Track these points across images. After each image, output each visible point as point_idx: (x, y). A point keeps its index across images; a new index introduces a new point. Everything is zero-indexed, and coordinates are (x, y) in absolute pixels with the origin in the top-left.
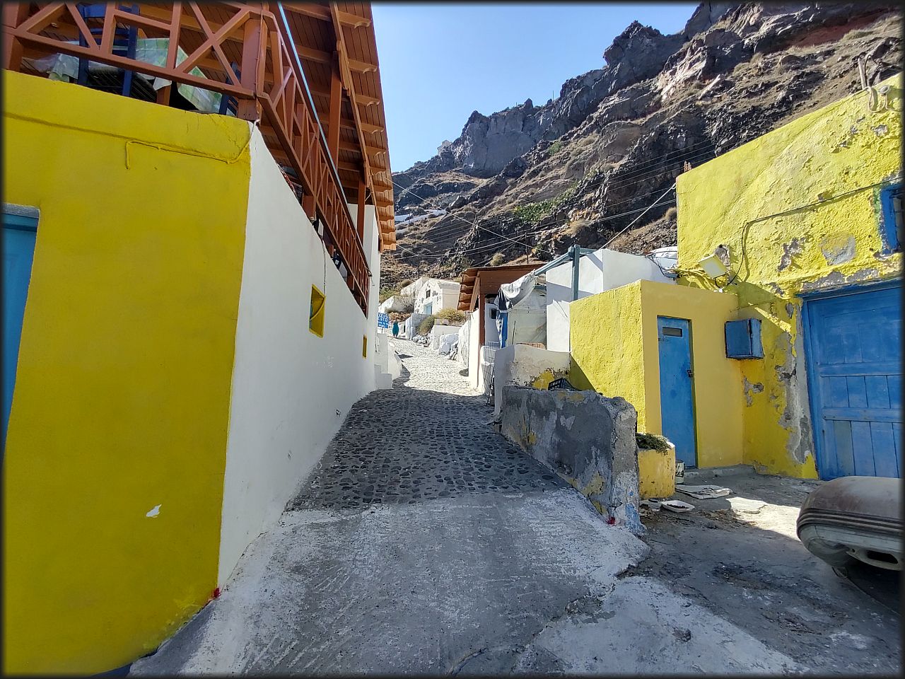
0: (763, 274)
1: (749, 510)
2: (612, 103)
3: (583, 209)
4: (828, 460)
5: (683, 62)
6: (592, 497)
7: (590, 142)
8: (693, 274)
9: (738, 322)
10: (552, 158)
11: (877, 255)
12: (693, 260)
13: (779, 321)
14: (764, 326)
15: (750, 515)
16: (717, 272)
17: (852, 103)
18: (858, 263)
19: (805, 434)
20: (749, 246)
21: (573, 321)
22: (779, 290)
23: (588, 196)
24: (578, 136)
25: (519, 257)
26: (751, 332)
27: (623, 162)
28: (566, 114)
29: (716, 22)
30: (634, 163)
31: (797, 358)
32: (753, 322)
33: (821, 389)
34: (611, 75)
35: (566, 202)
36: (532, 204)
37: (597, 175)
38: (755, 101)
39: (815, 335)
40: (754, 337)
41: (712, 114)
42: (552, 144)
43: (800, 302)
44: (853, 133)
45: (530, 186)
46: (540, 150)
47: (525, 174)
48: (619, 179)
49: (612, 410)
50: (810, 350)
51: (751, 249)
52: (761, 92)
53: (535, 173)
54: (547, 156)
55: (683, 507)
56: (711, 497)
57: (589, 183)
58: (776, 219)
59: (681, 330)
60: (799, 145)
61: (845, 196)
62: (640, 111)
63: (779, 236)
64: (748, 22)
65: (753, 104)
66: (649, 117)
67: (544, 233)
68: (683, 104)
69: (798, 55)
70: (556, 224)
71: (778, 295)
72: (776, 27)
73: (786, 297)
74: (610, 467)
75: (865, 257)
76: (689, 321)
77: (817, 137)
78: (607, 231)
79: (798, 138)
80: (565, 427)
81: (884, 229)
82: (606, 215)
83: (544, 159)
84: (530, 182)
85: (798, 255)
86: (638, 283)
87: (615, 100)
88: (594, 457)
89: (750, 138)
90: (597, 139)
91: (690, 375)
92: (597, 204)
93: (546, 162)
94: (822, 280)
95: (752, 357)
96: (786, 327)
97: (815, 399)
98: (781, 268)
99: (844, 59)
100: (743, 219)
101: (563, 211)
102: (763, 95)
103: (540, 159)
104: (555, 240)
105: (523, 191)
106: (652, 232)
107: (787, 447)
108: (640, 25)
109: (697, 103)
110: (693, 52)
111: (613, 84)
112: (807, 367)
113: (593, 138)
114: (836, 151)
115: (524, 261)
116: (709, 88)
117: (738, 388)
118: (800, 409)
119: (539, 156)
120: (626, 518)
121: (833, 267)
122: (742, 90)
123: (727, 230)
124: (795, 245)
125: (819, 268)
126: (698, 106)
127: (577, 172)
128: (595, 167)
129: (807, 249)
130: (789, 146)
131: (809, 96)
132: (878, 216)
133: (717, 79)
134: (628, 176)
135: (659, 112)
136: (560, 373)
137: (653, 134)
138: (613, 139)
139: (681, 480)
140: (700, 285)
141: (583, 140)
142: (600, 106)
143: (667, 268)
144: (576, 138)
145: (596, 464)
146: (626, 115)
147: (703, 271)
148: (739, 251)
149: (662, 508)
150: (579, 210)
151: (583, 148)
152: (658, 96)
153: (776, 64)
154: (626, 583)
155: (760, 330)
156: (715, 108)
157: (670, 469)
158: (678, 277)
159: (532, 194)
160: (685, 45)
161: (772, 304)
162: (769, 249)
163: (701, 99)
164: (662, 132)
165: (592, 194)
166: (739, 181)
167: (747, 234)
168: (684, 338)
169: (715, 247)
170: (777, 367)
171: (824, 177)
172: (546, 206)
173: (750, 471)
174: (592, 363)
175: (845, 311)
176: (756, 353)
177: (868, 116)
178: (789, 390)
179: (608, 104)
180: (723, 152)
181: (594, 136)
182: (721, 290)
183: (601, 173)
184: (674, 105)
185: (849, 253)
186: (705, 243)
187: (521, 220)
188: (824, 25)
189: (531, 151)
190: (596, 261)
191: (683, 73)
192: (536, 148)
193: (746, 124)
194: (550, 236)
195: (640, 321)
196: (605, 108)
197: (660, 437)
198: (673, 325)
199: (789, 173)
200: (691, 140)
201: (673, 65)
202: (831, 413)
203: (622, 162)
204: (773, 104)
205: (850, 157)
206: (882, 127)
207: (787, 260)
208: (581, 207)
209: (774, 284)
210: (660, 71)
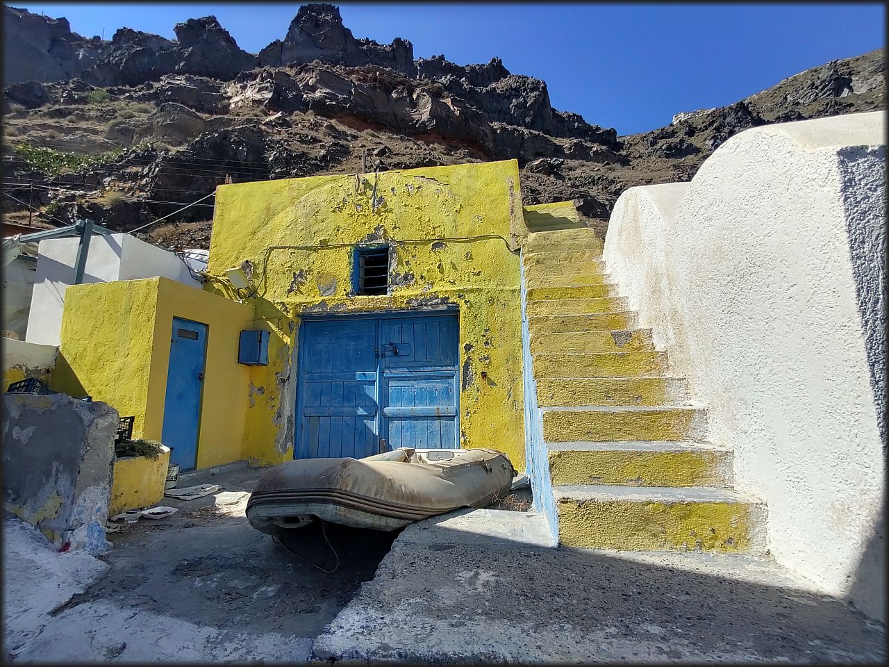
0: (277, 294)
1: (230, 502)
2: (178, 82)
3: (125, 182)
4: (302, 448)
5: (254, 83)
6: (42, 525)
7: (145, 111)
8: (220, 281)
9: (252, 331)
10: (90, 106)
11: (347, 294)
12: (220, 269)
13: (283, 335)
14: (272, 339)
15: (229, 506)
16: (241, 284)
17: (346, 181)
18: (336, 298)
19: (289, 429)
20: (269, 267)
21: (68, 309)
22: (286, 309)
23: (134, 169)
24: (131, 98)
25: (15, 211)
26: (260, 342)
27: (182, 148)
28: (118, 64)
29: (285, 65)
30: (193, 155)
31: (291, 368)
32: (263, 333)
33: (305, 392)
34: (180, 54)
35: (103, 166)
36: (50, 150)
37: (148, 150)
38: (304, 148)
39: (306, 349)
40: (262, 346)
41: (271, 142)
42: (93, 89)
43: (300, 321)
44: (345, 202)
45: (50, 127)
46: (73, 89)
47: (44, 109)
48: (173, 165)
49: (86, 416)
50: (301, 361)
51: (271, 270)
52: (310, 143)
53: (60, 114)
54: (83, 100)
55: (166, 512)
56: (199, 496)
57: (137, 155)
58: (291, 250)
59: (198, 333)
60: (313, 197)
61: (335, 247)
62: (207, 106)
63: (292, 265)
64: (308, 81)
65: (303, 150)
66: (215, 116)
67: (62, 192)
68: (249, 121)
69: (337, 127)
70: (83, 186)
71: (285, 313)
72: (326, 98)
73: (290, 316)
74: (73, 483)
75: (341, 295)
76: (207, 325)
77: (324, 196)
78: (152, 215)
79: (313, 191)
80: (19, 441)
81: (353, 276)
82: (152, 198)
83: (77, 102)
84: (51, 122)
85: (302, 284)
86: (156, 279)
87: (180, 81)
88: (54, 473)
89: (297, 176)
90: (154, 112)
91: (200, 378)
92: (144, 182)
93: (81, 106)
94: (315, 306)
95: (259, 364)
96: (287, 340)
97: (300, 400)
98: (290, 291)
99: (363, 146)
100: (267, 243)
101: (98, 174)
102: (311, 146)
103: (71, 100)
104: (80, 206)
105: (36, 127)
106: (202, 231)
107: (275, 441)
108: (217, 24)
109: (260, 126)
110: (263, 79)
111: (182, 64)
112: (298, 375)
113: (150, 109)
114: (334, 211)
115: (23, 218)
116: (272, 118)
117: (244, 390)
118: (288, 410)
119: (70, 95)
120: (86, 540)
121: (323, 298)
122: (296, 134)
123: (254, 248)
124: (301, 275)
125: (314, 297)
126: (260, 129)
127: (122, 137)
128: (147, 141)
129: (308, 280)
130: (307, 195)
131: (340, 163)
132: (351, 267)
133: (279, 114)
134: (184, 166)
135: (226, 117)
136: (36, 370)
137: (216, 135)
138: (173, 120)
139: (173, 484)
140: (225, 293)
141: (135, 105)
142: (163, 78)
143: (196, 271)
144: (127, 98)
145: (56, 482)
146: (191, 103)
147: (229, 280)
148: (260, 270)
149: (143, 518)
150: (120, 180)
151: (135, 114)
152: (226, 101)
153: (322, 126)
154: (63, 617)
155: (268, 341)
156: (274, 138)
157: (160, 474)
158: (206, 281)
159: (52, 137)
160: (257, 70)
161: (279, 319)
162: (284, 273)
163: (264, 125)
164: (225, 136)
165: (139, 169)
166: (268, 209)
167: (269, 257)
168: (200, 342)
169: (242, 261)
170: (277, 373)
171: (325, 228)
172: (71, 160)
173: (244, 465)
174: (88, 360)
175: (326, 333)
176: (262, 361)
177: (353, 194)
178: (283, 393)
179: (172, 81)
180: (276, 178)
181: (150, 106)
182: (241, 302)
183: (153, 150)
184: (240, 118)
185: (332, 290)
186: (234, 255)
187: (27, 164)
188: (355, 115)
189: (59, 84)
190: (113, 244)
191: (250, 93)
192: (67, 83)
193: (296, 163)
194: (73, 198)
195: (153, 320)
196: (169, 83)
197: (153, 442)
198: (190, 328)
199: (303, 216)
200: (251, 157)
201: (244, 80)
202: (309, 411)
203: (179, 149)
204: (317, 157)
205: (342, 219)
206: (359, 205)
207: (294, 285)
208: (122, 178)
209: (283, 303)
210: (232, 79)
